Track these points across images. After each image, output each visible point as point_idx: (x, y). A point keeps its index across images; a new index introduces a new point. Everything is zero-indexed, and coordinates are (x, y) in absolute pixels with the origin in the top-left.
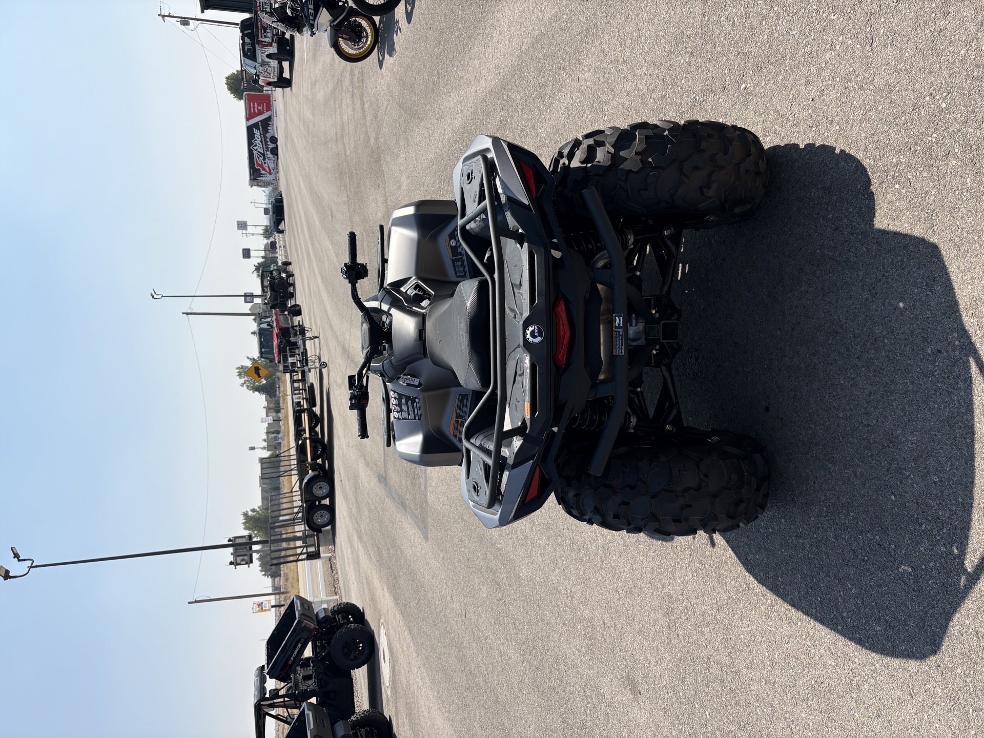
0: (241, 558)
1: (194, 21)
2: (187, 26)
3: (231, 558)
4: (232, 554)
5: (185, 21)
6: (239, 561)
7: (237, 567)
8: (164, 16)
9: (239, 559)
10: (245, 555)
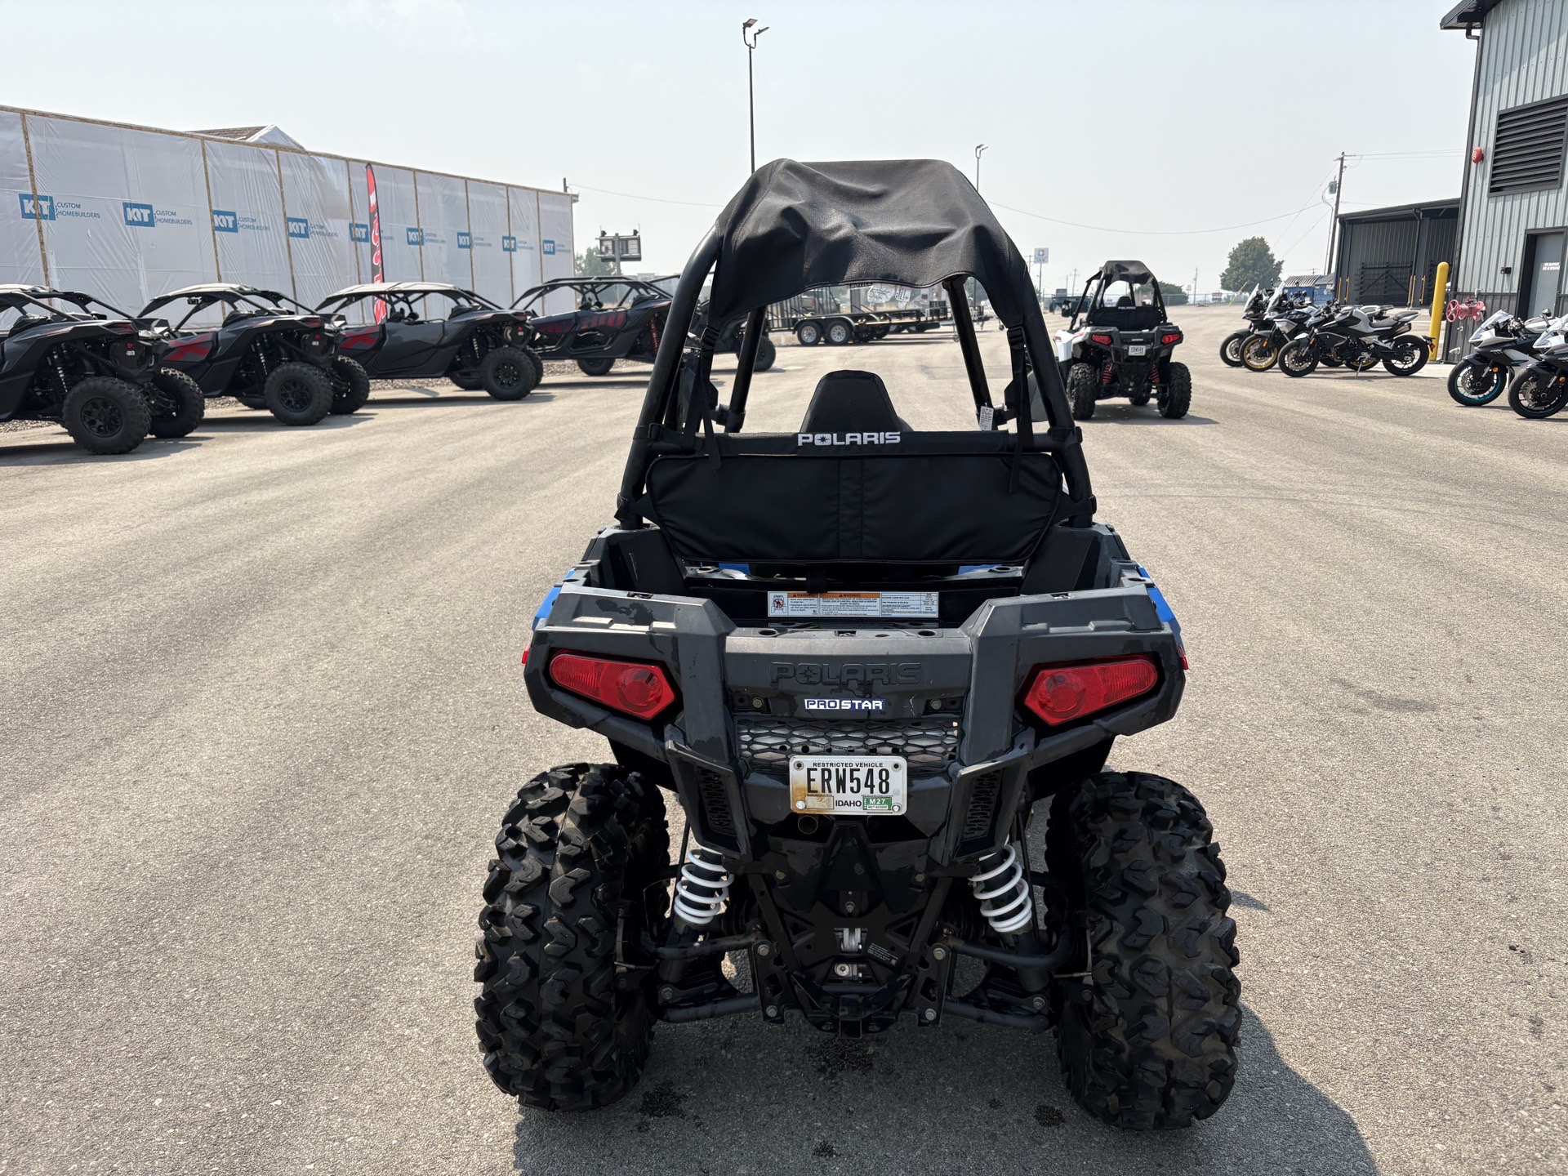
0: (610, 247)
1: (1335, 199)
2: (1328, 190)
3: (610, 234)
4: (617, 234)
5: (1335, 188)
6: (605, 243)
7: (598, 242)
8: (1342, 159)
9: (609, 244)
10: (614, 252)
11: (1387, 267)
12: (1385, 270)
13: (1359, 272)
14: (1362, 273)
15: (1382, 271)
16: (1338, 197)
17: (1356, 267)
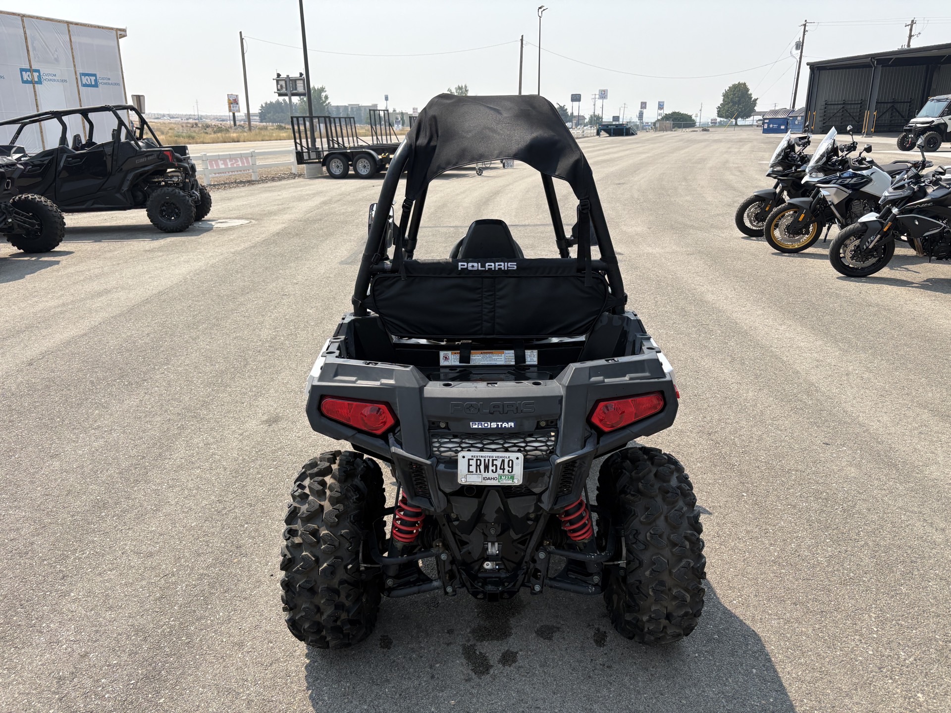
0: (284, 85)
1: (799, 54)
2: (794, 47)
3: (283, 75)
5: (800, 46)
6: (280, 82)
7: (275, 81)
8: (805, 25)
9: (283, 83)
10: (286, 90)
11: (844, 104)
12: (842, 106)
13: (823, 107)
14: (825, 108)
15: (840, 107)
16: (801, 52)
17: (821, 103)
